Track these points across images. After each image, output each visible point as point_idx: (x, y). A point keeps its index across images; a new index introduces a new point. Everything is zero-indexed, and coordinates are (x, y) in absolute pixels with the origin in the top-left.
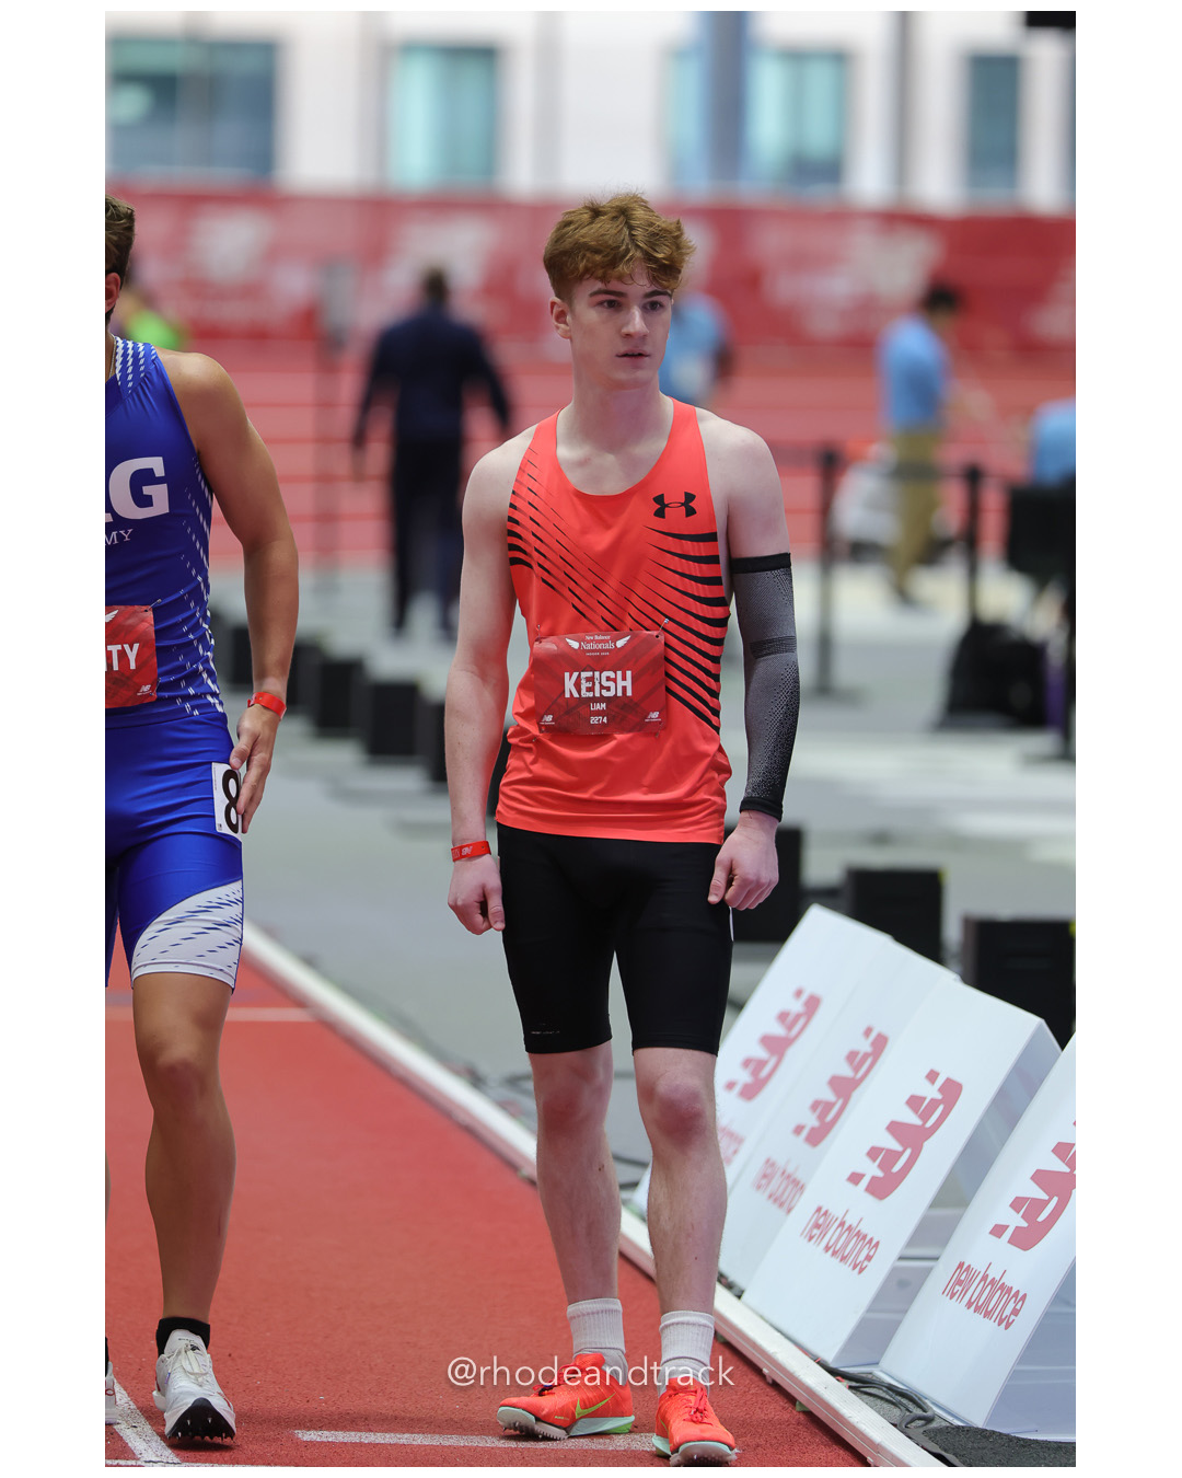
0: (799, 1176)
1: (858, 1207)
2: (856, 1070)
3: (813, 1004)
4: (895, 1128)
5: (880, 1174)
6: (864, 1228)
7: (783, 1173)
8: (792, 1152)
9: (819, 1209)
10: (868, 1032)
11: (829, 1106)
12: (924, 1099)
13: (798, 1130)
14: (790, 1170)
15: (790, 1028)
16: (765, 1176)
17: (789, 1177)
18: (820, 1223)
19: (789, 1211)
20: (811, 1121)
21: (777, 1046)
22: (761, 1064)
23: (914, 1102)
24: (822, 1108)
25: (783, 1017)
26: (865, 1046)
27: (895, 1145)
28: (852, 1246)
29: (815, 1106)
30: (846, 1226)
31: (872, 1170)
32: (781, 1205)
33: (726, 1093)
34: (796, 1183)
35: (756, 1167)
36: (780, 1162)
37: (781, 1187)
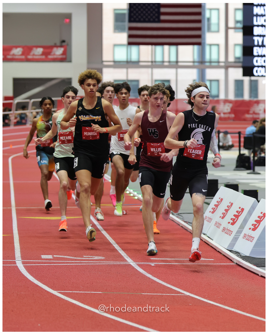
0: (221, 223)
1: (230, 227)
2: (229, 208)
3: (222, 200)
4: (234, 215)
5: (233, 222)
6: (230, 230)
8: (220, 220)
9: (224, 227)
10: (230, 203)
12: (239, 211)
13: (220, 217)
14: (219, 223)
15: (218, 203)
16: (216, 224)
18: (224, 229)
19: (219, 228)
21: (217, 206)
22: (215, 208)
23: (237, 212)
24: (224, 214)
26: (230, 205)
27: (235, 218)
28: (229, 232)
30: (228, 229)
32: (218, 227)
33: (209, 213)
34: (220, 224)
35: (214, 223)
36: (218, 222)
37: (218, 225)
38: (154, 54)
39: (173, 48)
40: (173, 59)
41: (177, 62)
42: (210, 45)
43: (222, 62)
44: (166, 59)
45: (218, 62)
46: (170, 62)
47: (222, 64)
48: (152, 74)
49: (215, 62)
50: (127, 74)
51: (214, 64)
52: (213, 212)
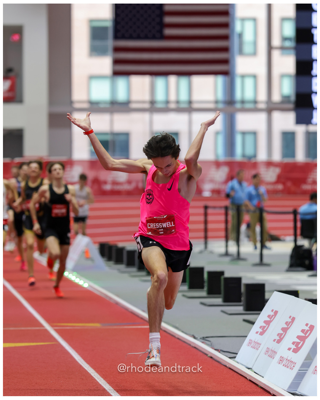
0: (275, 350)
1: (290, 355)
2: (288, 326)
3: (276, 312)
4: (298, 337)
5: (295, 348)
6: (292, 360)
7: (271, 350)
8: (274, 346)
9: (281, 357)
10: (290, 317)
11: (282, 334)
12: (305, 330)
13: (274, 340)
14: (273, 349)
15: (271, 319)
16: (267, 351)
17: (273, 351)
18: (281, 360)
19: (273, 358)
20: (278, 338)
22: (264, 327)
23: (303, 331)
24: (280, 335)
25: (269, 316)
26: (290, 320)
27: (299, 341)
28: (289, 364)
29: (278, 335)
30: (288, 360)
31: (293, 347)
32: (271, 357)
33: (256, 334)
34: (275, 352)
35: (265, 350)
36: (271, 348)
37: (271, 353)
39: (184, 81)
40: (184, 97)
41: (190, 102)
42: (243, 77)
43: (262, 102)
44: (173, 97)
45: (255, 102)
46: (178, 102)
47: (262, 106)
48: (151, 123)
49: (249, 102)
50: (112, 122)
51: (248, 106)
52: (262, 334)
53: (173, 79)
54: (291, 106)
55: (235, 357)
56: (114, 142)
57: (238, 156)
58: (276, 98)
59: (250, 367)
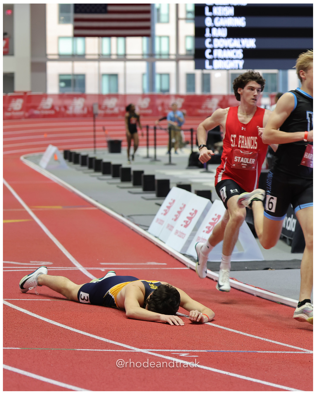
0: (173, 226)
1: (182, 229)
2: (181, 210)
3: (174, 201)
4: (188, 218)
5: (186, 224)
6: (183, 232)
7: (171, 225)
8: (172, 222)
9: (176, 230)
10: (183, 204)
12: (192, 213)
13: (173, 219)
15: (171, 205)
16: (168, 226)
18: (177, 232)
19: (172, 231)
20: (175, 218)
21: (169, 207)
22: (166, 210)
23: (190, 214)
24: (176, 216)
25: (169, 203)
26: (182, 206)
27: (188, 220)
28: (181, 235)
30: (181, 232)
31: (184, 224)
32: (170, 230)
33: (162, 215)
35: (166, 225)
37: (170, 227)
38: (100, 46)
39: (121, 40)
40: (121, 52)
41: (125, 55)
42: (160, 37)
43: (173, 55)
44: (114, 52)
45: (169, 55)
46: (117, 55)
47: (173, 57)
48: (99, 68)
49: (165, 55)
50: (73, 67)
51: (164, 57)
52: (165, 214)
53: (114, 39)
54: (192, 57)
55: (147, 230)
56: (74, 81)
57: (157, 91)
58: (182, 51)
59: (157, 236)
